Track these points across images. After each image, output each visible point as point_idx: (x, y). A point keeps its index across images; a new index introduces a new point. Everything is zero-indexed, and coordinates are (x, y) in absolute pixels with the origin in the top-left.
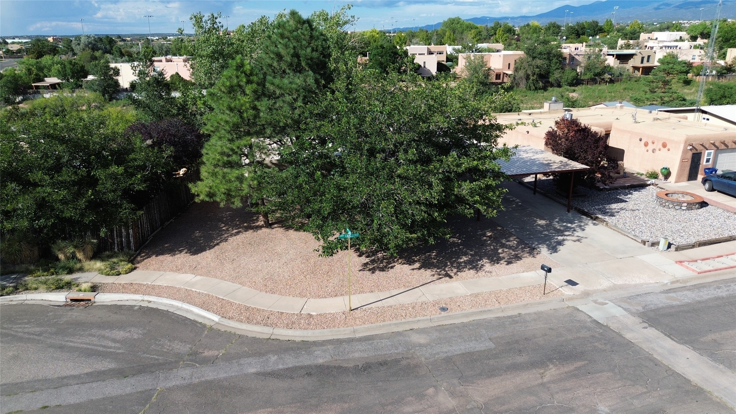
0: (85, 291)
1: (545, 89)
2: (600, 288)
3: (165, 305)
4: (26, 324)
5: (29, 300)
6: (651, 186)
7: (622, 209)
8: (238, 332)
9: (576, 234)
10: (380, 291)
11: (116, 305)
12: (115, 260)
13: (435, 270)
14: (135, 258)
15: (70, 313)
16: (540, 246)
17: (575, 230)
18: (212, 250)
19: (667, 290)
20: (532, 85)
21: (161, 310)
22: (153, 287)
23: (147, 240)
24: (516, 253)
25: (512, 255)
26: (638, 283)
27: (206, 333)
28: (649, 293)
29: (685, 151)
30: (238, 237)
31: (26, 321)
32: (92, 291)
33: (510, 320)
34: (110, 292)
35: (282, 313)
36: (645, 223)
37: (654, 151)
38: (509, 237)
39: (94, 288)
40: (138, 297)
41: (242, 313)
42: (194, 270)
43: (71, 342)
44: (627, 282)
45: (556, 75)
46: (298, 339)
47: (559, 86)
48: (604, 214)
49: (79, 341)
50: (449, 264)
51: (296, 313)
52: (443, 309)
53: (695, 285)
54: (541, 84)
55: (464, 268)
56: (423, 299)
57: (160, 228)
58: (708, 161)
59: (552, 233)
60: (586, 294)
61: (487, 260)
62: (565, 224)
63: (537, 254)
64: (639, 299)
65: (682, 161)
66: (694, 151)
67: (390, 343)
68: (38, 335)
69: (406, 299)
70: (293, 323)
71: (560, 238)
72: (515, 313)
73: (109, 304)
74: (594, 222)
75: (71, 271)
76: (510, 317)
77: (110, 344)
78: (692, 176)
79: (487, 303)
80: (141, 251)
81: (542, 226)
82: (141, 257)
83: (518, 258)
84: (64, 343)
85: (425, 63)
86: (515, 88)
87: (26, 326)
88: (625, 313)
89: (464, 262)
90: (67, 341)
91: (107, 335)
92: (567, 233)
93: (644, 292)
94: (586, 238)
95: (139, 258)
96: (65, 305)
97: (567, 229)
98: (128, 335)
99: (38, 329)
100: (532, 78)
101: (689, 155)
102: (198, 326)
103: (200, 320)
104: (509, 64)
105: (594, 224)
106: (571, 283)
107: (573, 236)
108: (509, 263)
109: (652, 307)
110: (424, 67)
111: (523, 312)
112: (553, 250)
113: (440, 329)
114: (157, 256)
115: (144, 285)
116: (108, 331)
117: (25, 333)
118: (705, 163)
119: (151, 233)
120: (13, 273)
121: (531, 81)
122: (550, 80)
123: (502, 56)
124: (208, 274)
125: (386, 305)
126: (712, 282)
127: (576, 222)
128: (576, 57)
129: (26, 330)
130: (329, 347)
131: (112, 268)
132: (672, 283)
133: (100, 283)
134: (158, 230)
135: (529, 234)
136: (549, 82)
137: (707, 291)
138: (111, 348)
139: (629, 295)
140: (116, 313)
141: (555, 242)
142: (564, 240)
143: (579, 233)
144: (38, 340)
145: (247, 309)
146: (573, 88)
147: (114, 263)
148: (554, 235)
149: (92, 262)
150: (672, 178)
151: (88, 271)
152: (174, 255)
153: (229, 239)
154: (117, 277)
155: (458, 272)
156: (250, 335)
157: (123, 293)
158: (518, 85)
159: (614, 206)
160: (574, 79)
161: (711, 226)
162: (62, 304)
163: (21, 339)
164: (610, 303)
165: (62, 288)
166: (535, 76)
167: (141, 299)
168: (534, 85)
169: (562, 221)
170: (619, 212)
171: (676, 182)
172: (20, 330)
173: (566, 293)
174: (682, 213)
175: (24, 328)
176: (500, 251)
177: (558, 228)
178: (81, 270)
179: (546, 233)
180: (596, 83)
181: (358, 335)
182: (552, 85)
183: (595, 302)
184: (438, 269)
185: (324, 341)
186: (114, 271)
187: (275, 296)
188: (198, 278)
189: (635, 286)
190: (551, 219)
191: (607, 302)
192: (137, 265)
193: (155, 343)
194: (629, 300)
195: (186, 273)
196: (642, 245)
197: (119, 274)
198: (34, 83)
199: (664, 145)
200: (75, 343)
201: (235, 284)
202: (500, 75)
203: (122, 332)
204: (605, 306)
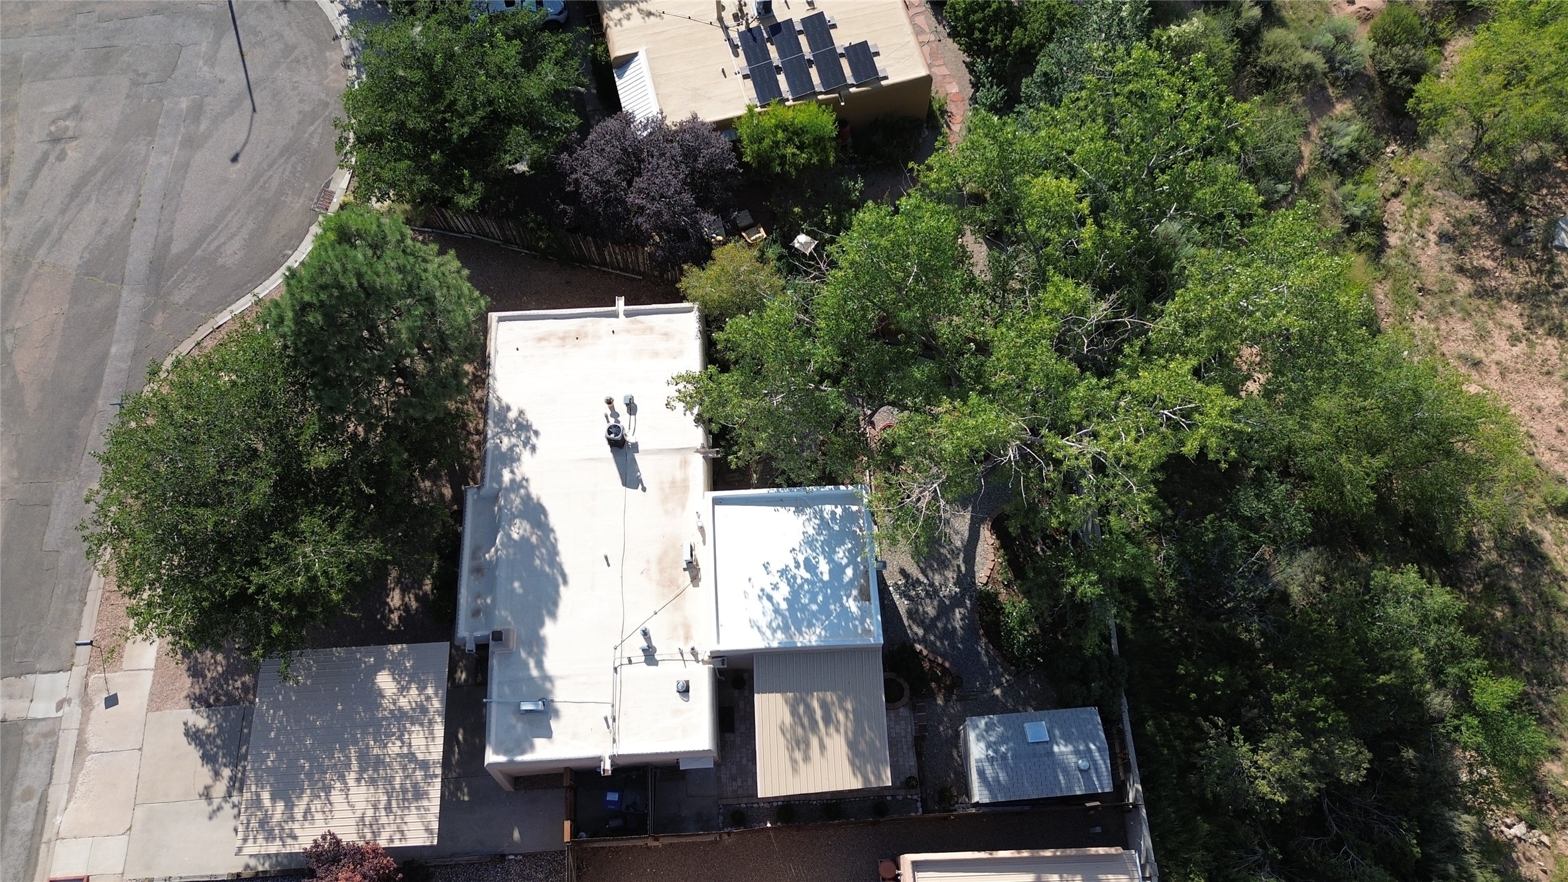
2: (91, 729)
19: (46, 807)
24: (208, 680)
25: (203, 670)
28: (51, 779)
44: (85, 772)
53: (38, 854)
60: (86, 703)
63: (193, 706)
64: (46, 756)
71: (226, 773)
72: (88, 601)
76: (84, 591)
83: (195, 674)
88: (31, 715)
93: (55, 775)
106: (112, 701)
109: (25, 755)
112: (195, 735)
139: (59, 751)
141: (216, 755)
142: (217, 774)
176: (219, 657)
191: (60, 714)
194: (50, 741)
204: (54, 706)
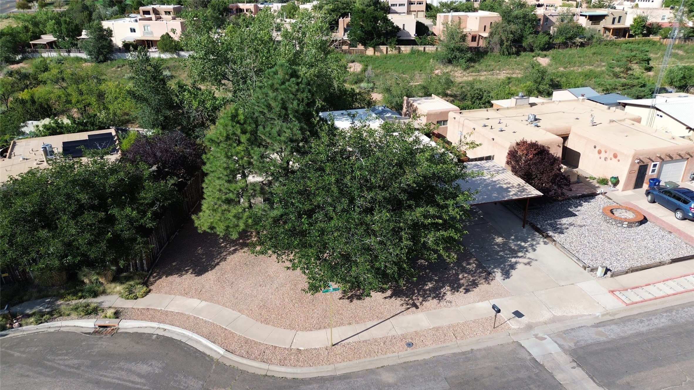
0: (110, 318)
1: (518, 54)
2: (541, 320)
3: (178, 334)
4: (66, 354)
5: (64, 327)
6: (600, 195)
7: (571, 224)
8: (241, 368)
9: (528, 255)
10: (357, 323)
11: (137, 333)
12: (132, 283)
13: (404, 299)
14: (148, 278)
15: (100, 343)
16: (495, 270)
17: (527, 251)
18: (213, 271)
19: (597, 323)
20: (505, 50)
21: (175, 339)
22: (166, 313)
23: (157, 257)
24: (474, 278)
25: (471, 282)
26: (574, 314)
27: (214, 367)
28: (582, 327)
29: (633, 164)
30: (235, 255)
31: (64, 351)
32: (116, 318)
33: (463, 357)
34: (130, 319)
35: (276, 347)
36: (589, 243)
37: (606, 159)
38: (470, 259)
39: (117, 314)
40: (155, 325)
41: (242, 346)
42: (199, 294)
43: (105, 376)
44: (565, 314)
45: (529, 40)
46: (290, 376)
47: (532, 50)
48: (555, 230)
49: (111, 375)
50: (416, 291)
51: (287, 347)
52: (410, 345)
53: (622, 318)
54: (514, 49)
55: (428, 297)
56: (393, 333)
57: (167, 244)
58: (653, 171)
59: (507, 254)
60: (529, 327)
61: (448, 288)
62: (519, 243)
63: (492, 280)
64: (573, 334)
65: (630, 172)
66: (642, 164)
67: (364, 382)
68: (77, 368)
69: (378, 333)
70: (285, 359)
71: (513, 260)
72: (468, 349)
73: (131, 331)
74: (545, 240)
75: (96, 295)
76: (464, 353)
77: (138, 380)
78: (638, 184)
79: (446, 337)
80: (153, 271)
81: (498, 245)
82: (154, 278)
83: (475, 284)
84: (100, 378)
85: (404, 25)
86: (489, 53)
87: (66, 358)
88: (559, 350)
89: (429, 290)
90: (102, 376)
91: (133, 368)
92: (520, 254)
93: (578, 326)
94: (536, 260)
95: (152, 279)
96: (95, 332)
97: (521, 249)
98: (150, 369)
99: (76, 361)
100: (506, 43)
101: (637, 168)
102: (206, 360)
103: (208, 352)
104: (485, 26)
105: (545, 243)
106: (518, 314)
107: (525, 258)
108: (467, 291)
109: (582, 343)
110: (404, 29)
111: (475, 348)
112: (506, 275)
113: (406, 366)
114: (166, 277)
115: (159, 311)
116: (133, 364)
117: (66, 366)
118: (650, 173)
119: (160, 250)
120: (47, 297)
121: (505, 46)
122: (523, 44)
123: (478, 18)
124: (210, 299)
125: (362, 339)
126: (637, 315)
127: (529, 240)
128: (551, 18)
129: (67, 363)
130: (315, 385)
131: (131, 292)
132: (603, 315)
133: (121, 308)
134: (165, 246)
135: (487, 255)
136: (521, 46)
137: (631, 325)
138: (138, 383)
139: (565, 329)
140: (138, 343)
141: (508, 265)
142: (516, 263)
143: (530, 255)
144: (79, 374)
145: (247, 341)
146: (545, 53)
147: (131, 286)
148: (508, 256)
149: (113, 285)
150: (620, 186)
151: (109, 294)
152: (181, 275)
153: (228, 257)
154: (135, 301)
155: (423, 301)
156: (251, 371)
157: (142, 320)
158: (492, 50)
159: (565, 221)
160: (546, 44)
161: (645, 247)
162: (92, 331)
163: (63, 373)
164: (549, 339)
165: (90, 314)
166: (509, 42)
167: (157, 326)
168: (508, 51)
169: (517, 239)
170: (568, 228)
171: (623, 190)
172: (61, 362)
173: (513, 327)
174: (623, 231)
175: (65, 360)
176: (460, 276)
177: (513, 248)
178: (104, 292)
179: (501, 253)
180: (567, 47)
181: (339, 373)
182: (525, 50)
183: (536, 336)
184: (407, 297)
185: (310, 379)
186: (131, 295)
187: (269, 327)
188: (204, 303)
189: (572, 318)
190: (507, 237)
191: (546, 336)
192: (151, 287)
193: (174, 379)
194: (564, 335)
195: (193, 297)
196: (583, 269)
197: (136, 298)
198: (31, 40)
199: (615, 156)
200: (108, 377)
201: (235, 312)
202: (476, 37)
203: (145, 366)
204: (544, 341)
